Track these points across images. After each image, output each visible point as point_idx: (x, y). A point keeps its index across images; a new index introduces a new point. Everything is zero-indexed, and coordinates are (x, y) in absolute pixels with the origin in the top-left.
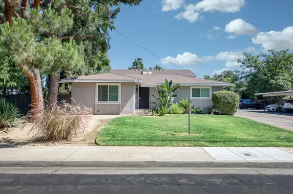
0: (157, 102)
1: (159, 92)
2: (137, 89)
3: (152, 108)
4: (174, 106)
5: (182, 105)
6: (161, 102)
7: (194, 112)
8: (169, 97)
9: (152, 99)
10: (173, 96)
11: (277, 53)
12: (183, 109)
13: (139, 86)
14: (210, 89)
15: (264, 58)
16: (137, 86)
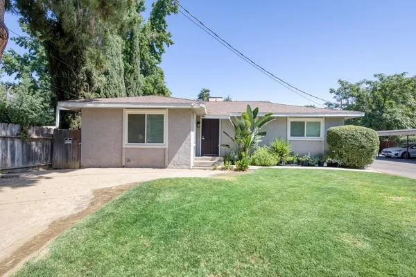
0: (232, 145)
1: (236, 128)
2: (198, 123)
3: (223, 154)
4: (262, 152)
5: (275, 150)
6: (239, 145)
7: (295, 161)
8: (253, 137)
9: (223, 139)
10: (259, 134)
11: (388, 78)
12: (277, 157)
13: (202, 117)
14: (322, 121)
15: (368, 85)
16: (198, 117)
